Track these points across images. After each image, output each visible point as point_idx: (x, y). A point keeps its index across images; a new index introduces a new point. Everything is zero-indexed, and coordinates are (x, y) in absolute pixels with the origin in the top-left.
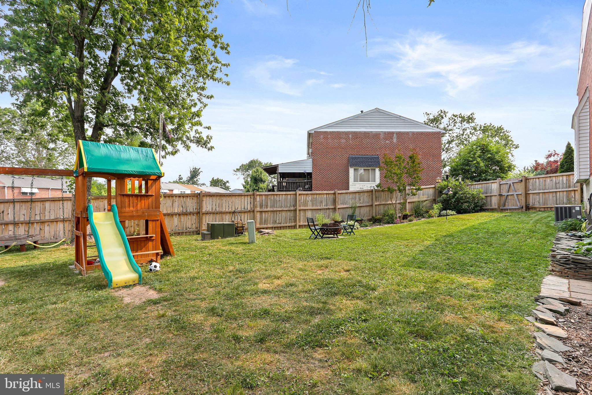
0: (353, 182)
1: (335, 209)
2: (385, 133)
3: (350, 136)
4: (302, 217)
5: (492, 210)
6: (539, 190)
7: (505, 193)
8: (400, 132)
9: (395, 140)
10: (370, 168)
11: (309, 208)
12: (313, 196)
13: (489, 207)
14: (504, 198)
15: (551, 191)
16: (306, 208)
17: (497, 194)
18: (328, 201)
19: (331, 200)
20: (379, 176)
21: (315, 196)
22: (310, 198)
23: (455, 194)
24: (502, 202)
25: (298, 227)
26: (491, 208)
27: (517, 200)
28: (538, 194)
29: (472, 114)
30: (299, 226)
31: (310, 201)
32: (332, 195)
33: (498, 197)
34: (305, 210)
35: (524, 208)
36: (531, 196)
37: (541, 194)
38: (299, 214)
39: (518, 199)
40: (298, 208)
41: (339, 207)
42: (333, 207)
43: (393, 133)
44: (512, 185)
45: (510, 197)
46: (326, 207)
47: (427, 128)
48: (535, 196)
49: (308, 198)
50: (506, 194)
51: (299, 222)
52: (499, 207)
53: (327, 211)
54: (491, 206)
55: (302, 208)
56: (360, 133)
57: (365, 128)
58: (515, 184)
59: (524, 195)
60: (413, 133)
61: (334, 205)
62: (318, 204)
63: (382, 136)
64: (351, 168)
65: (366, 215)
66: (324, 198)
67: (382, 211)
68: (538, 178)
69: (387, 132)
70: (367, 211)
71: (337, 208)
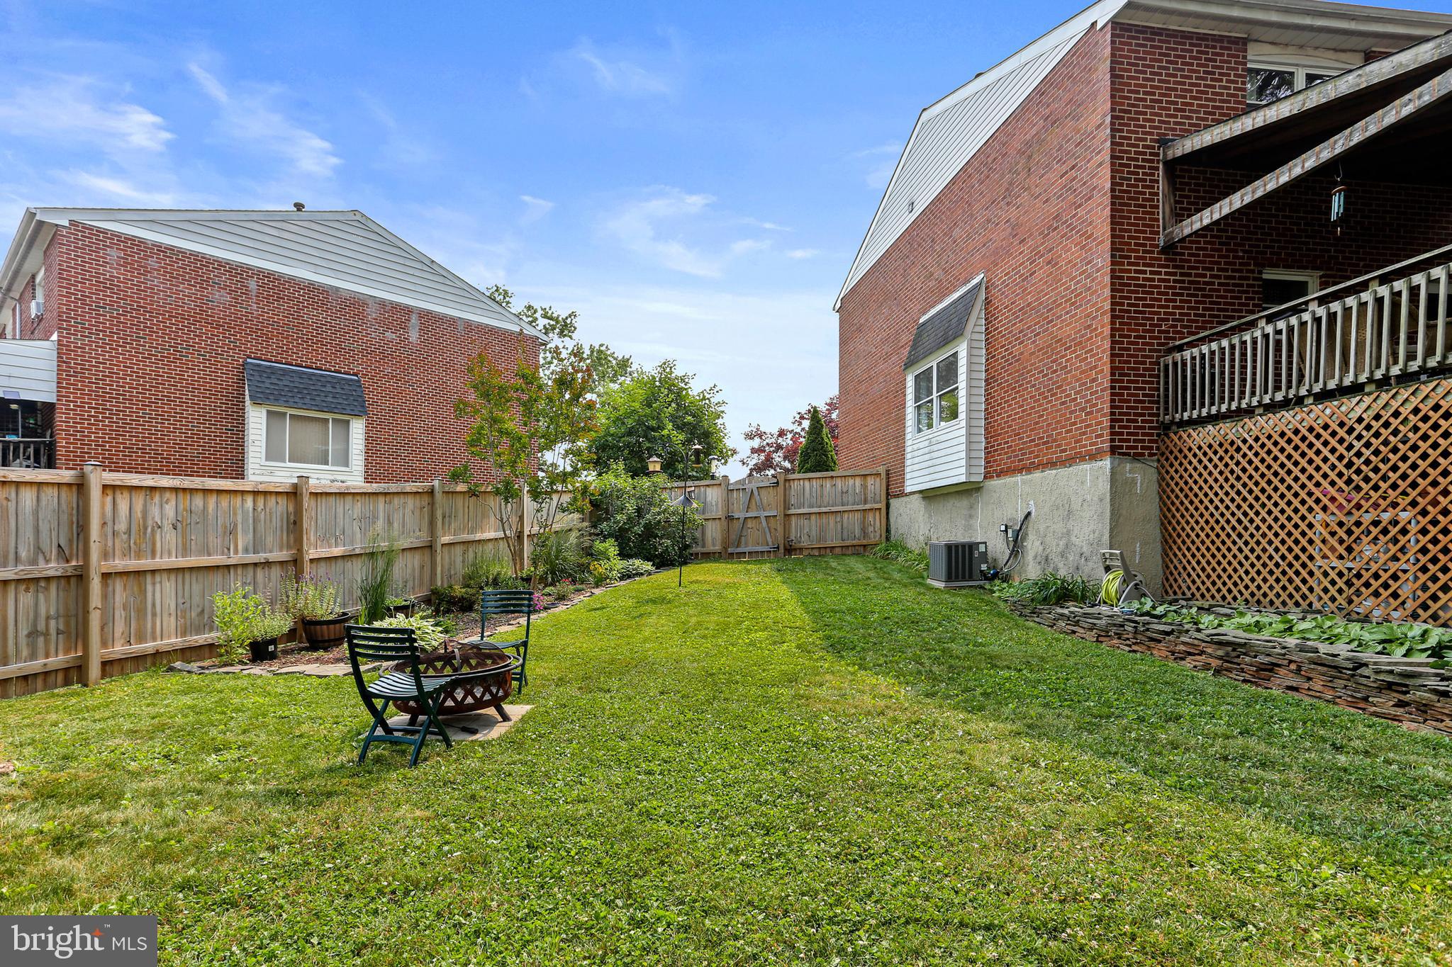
0: (263, 462)
1: (296, 562)
2: (382, 303)
3: (252, 284)
4: (120, 614)
5: (708, 557)
6: (811, 506)
7: (739, 514)
8: (429, 312)
9: (414, 336)
10: (329, 416)
11: (161, 562)
12: (184, 501)
13: (699, 549)
14: (736, 525)
15: (834, 509)
16: (145, 563)
17: (720, 514)
18: (261, 527)
19: (277, 522)
20: (362, 447)
21: (198, 501)
22: (170, 510)
23: (640, 512)
24: (733, 537)
25: (94, 670)
26: (704, 550)
27: (767, 529)
28: (807, 516)
29: (570, 316)
30: (107, 665)
31: (167, 527)
32: (282, 501)
33: (724, 523)
34: (139, 574)
35: (782, 550)
36: (793, 520)
37: (813, 517)
38: (105, 596)
39: (769, 528)
40: (97, 565)
41: (312, 553)
42: (284, 555)
43: (408, 310)
44: (756, 492)
45: (750, 524)
46: (252, 558)
47: (505, 319)
48: (802, 521)
49: (155, 512)
50: (742, 515)
51: (104, 644)
52: (725, 549)
53: (260, 573)
54: (703, 546)
55: (119, 564)
56: (292, 281)
57: (312, 268)
58: (763, 492)
59: (780, 518)
60: (469, 325)
61: (289, 547)
62: (215, 541)
63: (372, 312)
64: (257, 408)
65: (410, 584)
66: (245, 513)
67: (460, 570)
68: (809, 479)
69: (391, 302)
70: (414, 570)
71: (307, 558)
